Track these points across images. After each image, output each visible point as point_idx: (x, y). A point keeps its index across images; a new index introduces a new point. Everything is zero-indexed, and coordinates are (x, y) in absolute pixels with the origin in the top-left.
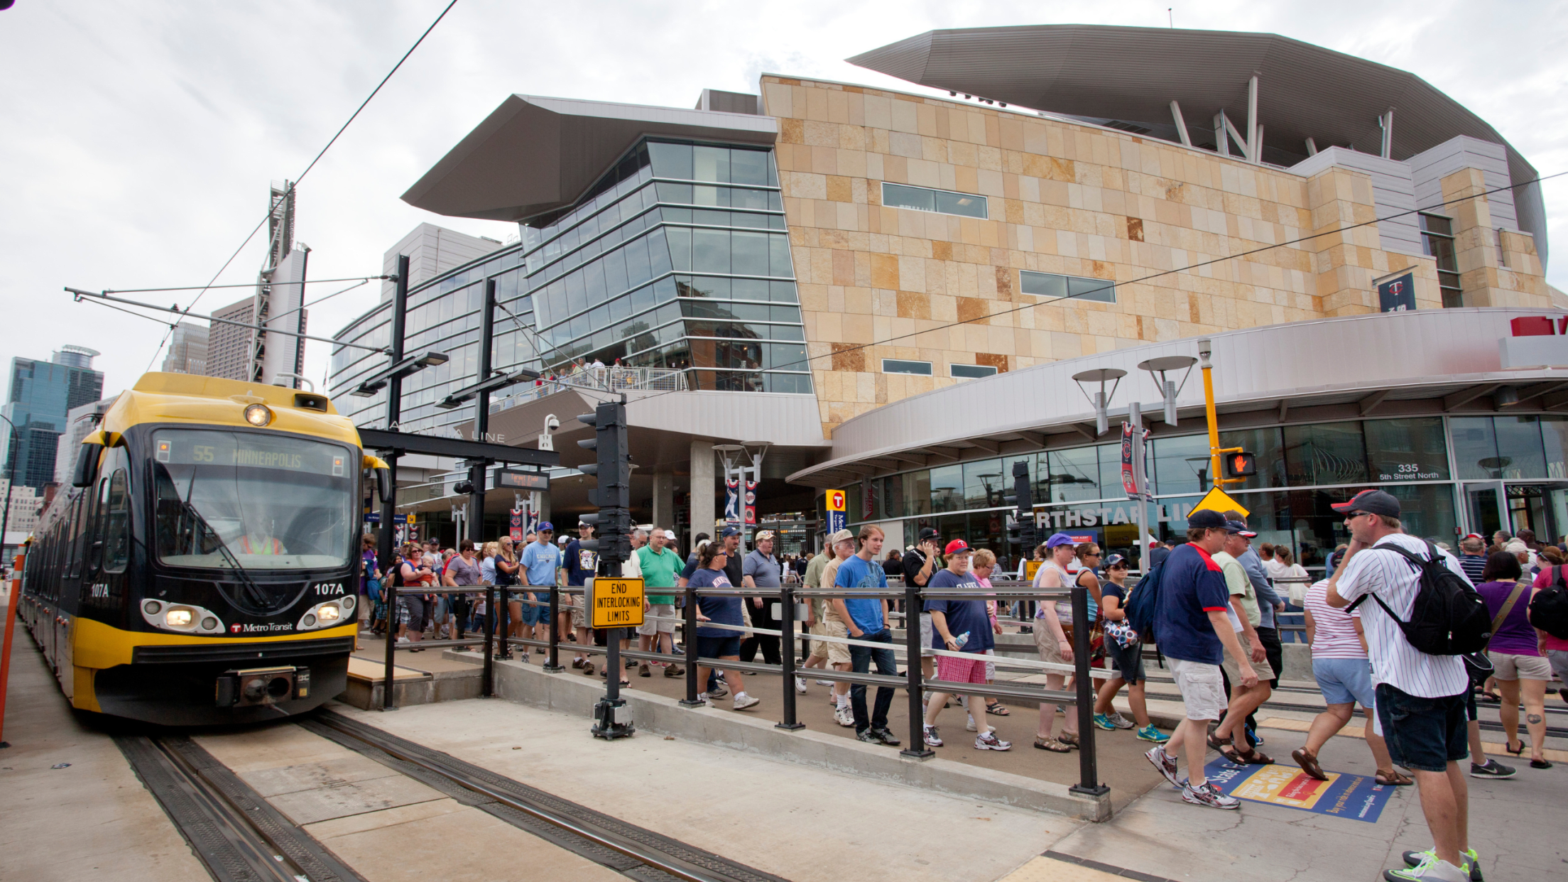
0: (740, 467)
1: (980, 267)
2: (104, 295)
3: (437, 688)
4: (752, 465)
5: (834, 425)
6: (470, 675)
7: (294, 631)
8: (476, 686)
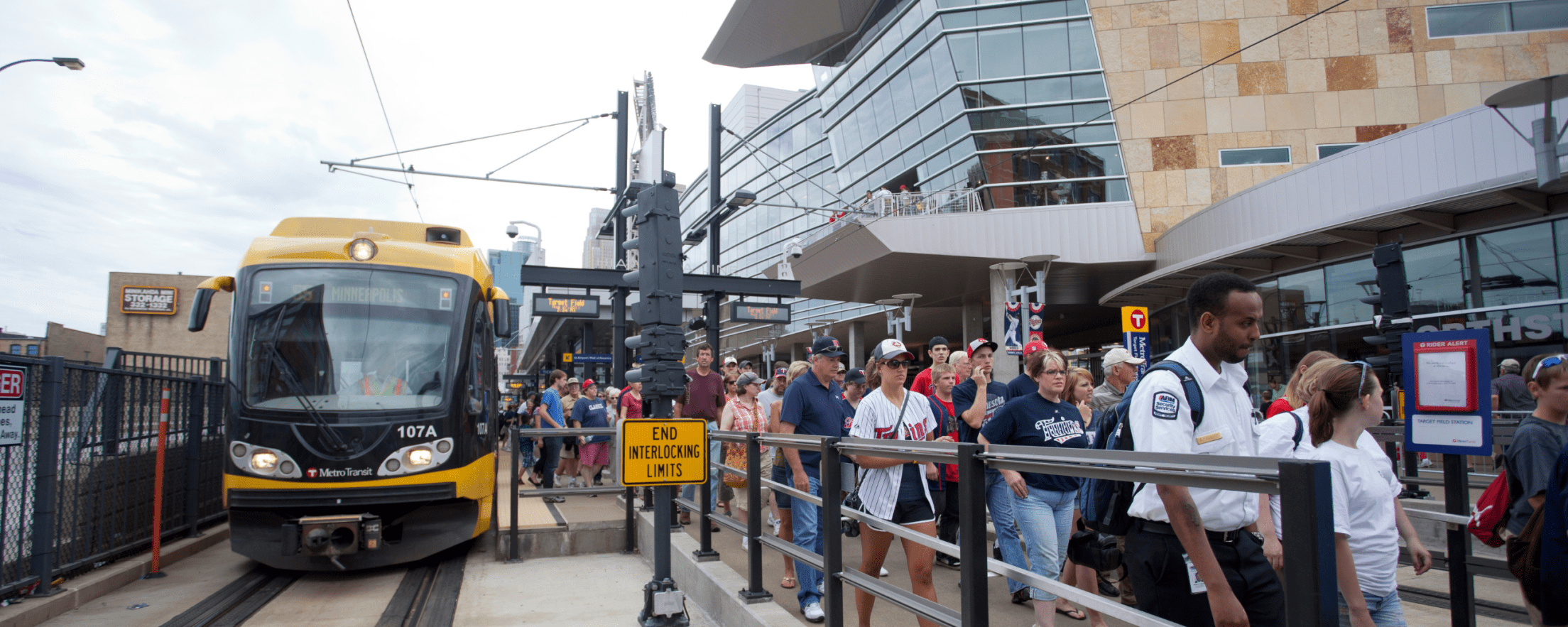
0: (1022, 288)
1: (1361, 14)
2: (352, 165)
3: (573, 539)
4: (1034, 284)
5: (1157, 235)
6: (612, 526)
7: (375, 477)
8: (620, 539)
